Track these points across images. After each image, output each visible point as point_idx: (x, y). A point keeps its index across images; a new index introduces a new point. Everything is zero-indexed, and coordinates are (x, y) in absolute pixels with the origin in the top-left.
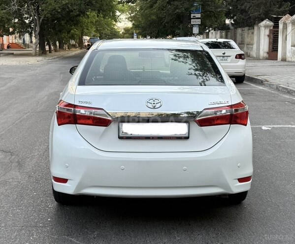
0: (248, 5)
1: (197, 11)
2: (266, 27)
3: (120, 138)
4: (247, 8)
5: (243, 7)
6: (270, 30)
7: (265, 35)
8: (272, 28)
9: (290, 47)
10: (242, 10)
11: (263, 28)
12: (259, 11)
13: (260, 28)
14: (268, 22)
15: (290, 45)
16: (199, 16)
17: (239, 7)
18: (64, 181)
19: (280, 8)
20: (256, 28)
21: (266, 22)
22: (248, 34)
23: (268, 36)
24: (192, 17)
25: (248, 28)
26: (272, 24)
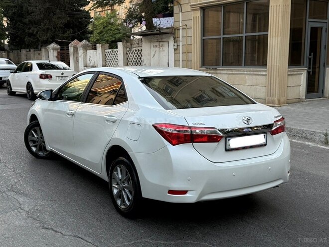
0: (36, 30)
2: (54, 49)
3: (227, 150)
4: (35, 32)
5: (31, 31)
6: (58, 52)
7: (54, 56)
8: (59, 50)
11: (52, 51)
12: (47, 36)
13: (48, 50)
14: (55, 46)
15: (83, 66)
17: (27, 31)
18: (185, 192)
19: (63, 33)
20: (43, 50)
21: (53, 45)
22: (34, 55)
23: (57, 57)
25: (34, 49)
26: (59, 47)
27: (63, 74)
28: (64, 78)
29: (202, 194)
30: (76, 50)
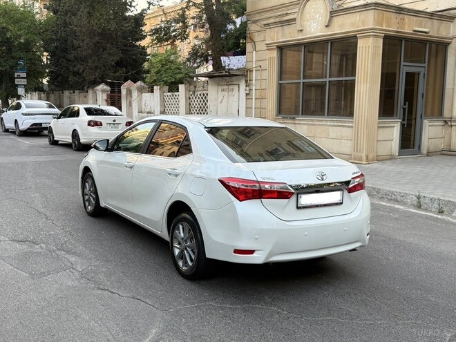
0: (82, 68)
1: (22, 70)
2: (103, 91)
3: (298, 208)
4: (81, 70)
5: (76, 69)
6: (108, 95)
7: (102, 99)
8: (109, 93)
9: (137, 114)
10: (74, 73)
11: (100, 93)
12: (95, 75)
13: (95, 92)
14: (105, 87)
15: (137, 111)
16: (24, 75)
17: (71, 69)
18: (251, 252)
19: (115, 72)
20: (90, 92)
21: (102, 86)
22: (80, 97)
23: (106, 101)
24: (16, 76)
25: (79, 91)
26: (109, 88)
27: (114, 121)
28: (116, 125)
29: (270, 255)
30: (129, 92)
